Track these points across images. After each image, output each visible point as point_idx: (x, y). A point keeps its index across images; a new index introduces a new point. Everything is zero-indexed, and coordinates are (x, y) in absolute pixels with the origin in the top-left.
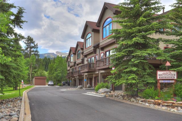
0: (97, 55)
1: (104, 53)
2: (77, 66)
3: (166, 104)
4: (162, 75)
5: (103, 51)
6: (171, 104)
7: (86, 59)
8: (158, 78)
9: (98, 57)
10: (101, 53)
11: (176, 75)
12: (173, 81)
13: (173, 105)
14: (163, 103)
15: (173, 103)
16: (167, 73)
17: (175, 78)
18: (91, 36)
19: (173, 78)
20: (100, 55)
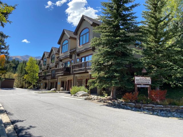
0: (73, 60)
1: (80, 58)
2: (50, 70)
3: (147, 108)
4: (139, 80)
5: (78, 57)
6: (151, 107)
7: (61, 63)
8: (136, 83)
9: (74, 62)
10: (77, 59)
11: (150, 80)
12: (148, 86)
13: (153, 108)
14: (144, 106)
15: (153, 107)
16: (143, 79)
17: (150, 83)
18: (67, 42)
19: (148, 83)
20: (76, 60)
